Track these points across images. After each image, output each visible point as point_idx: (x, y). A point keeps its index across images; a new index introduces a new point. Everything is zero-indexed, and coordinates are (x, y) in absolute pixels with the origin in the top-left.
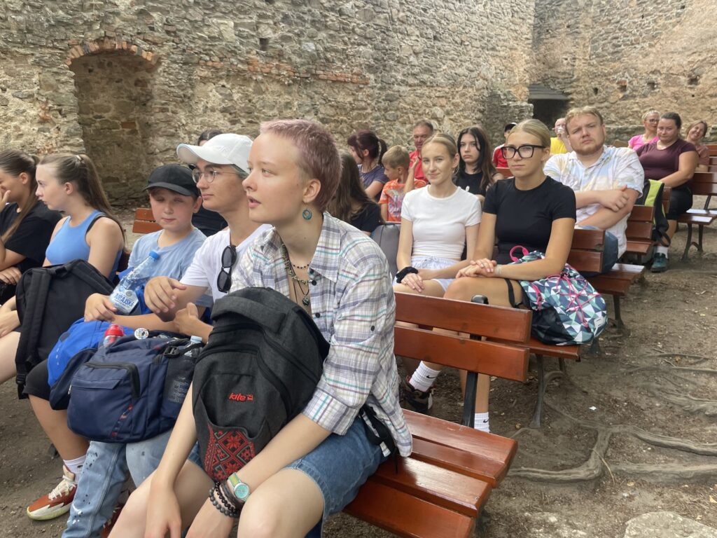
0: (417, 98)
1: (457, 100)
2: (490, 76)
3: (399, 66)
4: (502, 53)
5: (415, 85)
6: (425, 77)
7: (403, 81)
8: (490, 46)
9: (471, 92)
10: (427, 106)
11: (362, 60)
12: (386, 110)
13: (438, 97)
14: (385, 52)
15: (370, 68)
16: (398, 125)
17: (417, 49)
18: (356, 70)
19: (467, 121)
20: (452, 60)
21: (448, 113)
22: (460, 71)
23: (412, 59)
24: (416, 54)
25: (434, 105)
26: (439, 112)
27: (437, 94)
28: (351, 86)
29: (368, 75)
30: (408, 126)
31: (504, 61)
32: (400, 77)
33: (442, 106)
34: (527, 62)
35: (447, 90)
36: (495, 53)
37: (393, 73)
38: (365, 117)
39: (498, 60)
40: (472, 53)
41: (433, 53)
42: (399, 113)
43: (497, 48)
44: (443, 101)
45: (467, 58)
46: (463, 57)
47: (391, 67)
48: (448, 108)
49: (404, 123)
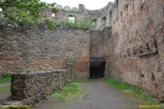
0: (38, 62)
1: (55, 62)
2: (70, 56)
3: (32, 56)
4: (75, 51)
5: (37, 59)
6: (41, 57)
7: (33, 59)
8: (69, 49)
9: (62, 60)
10: (42, 63)
11: (17, 55)
12: (25, 64)
13: (47, 61)
14: (26, 53)
15: (20, 56)
16: (30, 68)
17: (38, 52)
18: (15, 57)
19: (60, 67)
20: (53, 53)
21: (51, 65)
22: (57, 55)
23: (36, 54)
24: (38, 53)
25: (45, 63)
26: (47, 65)
27: (46, 61)
28: (13, 60)
29: (20, 57)
30: (34, 68)
31: (76, 53)
32: (31, 58)
33: (48, 64)
34: (88, 52)
35: (51, 60)
36: (72, 51)
37: (29, 57)
38: (18, 66)
39: (74, 52)
40: (62, 52)
41: (45, 52)
42: (31, 65)
43: (73, 50)
44: (49, 62)
45: (60, 52)
46: (58, 53)
47: (28, 56)
48: (51, 64)
49: (32, 67)
